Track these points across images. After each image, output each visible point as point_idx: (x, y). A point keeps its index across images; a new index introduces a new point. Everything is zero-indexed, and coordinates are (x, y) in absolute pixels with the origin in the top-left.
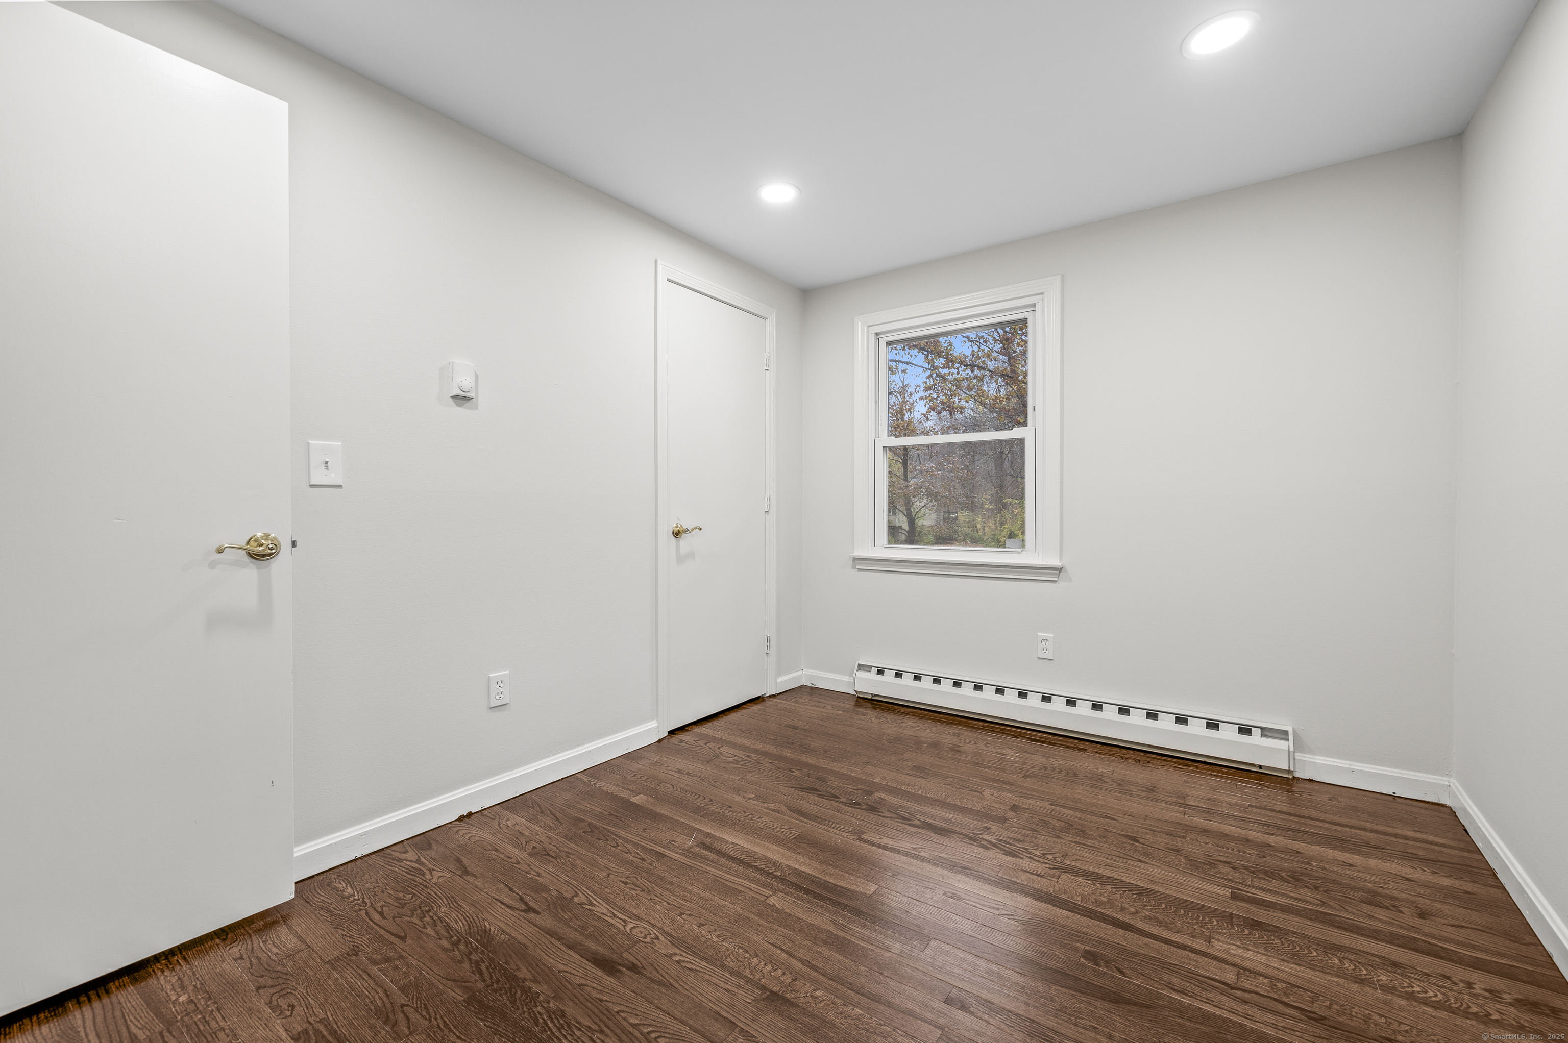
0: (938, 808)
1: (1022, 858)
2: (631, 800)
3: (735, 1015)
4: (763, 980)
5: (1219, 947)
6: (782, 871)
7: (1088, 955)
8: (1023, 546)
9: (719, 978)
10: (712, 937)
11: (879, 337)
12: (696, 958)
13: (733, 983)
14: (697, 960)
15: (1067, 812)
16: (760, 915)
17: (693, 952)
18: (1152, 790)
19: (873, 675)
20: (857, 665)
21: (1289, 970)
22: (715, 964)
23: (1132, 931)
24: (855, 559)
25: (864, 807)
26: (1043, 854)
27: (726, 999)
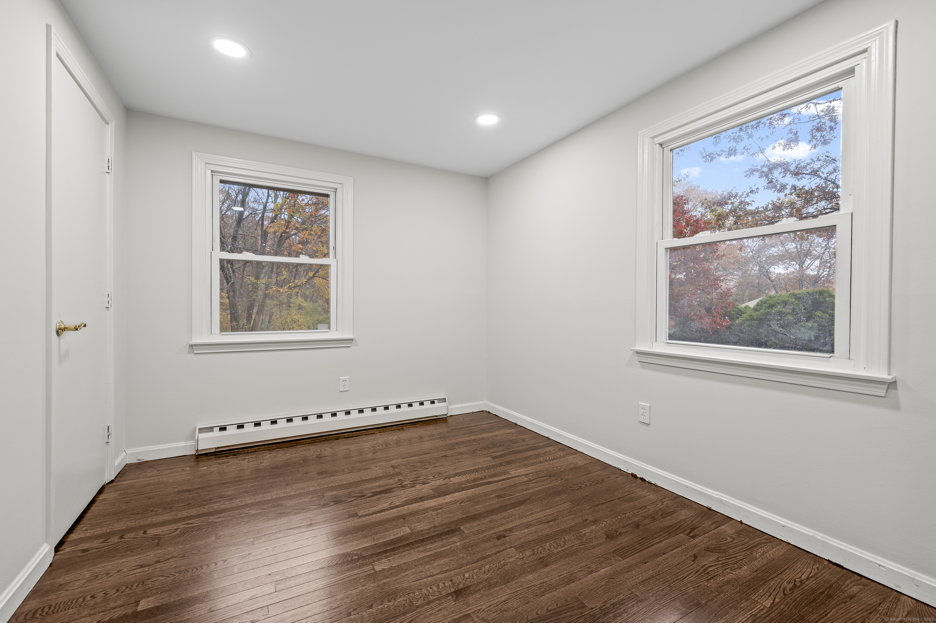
0: (367, 484)
1: (431, 482)
2: (138, 610)
3: (460, 612)
4: (442, 593)
5: (513, 473)
6: (356, 555)
7: (498, 497)
8: (329, 328)
9: (427, 611)
10: (387, 605)
11: (213, 174)
12: (401, 617)
13: (436, 606)
14: (403, 618)
15: (413, 458)
16: (387, 577)
17: (393, 617)
18: (421, 438)
19: (216, 433)
20: (197, 430)
21: (530, 469)
22: (413, 610)
23: (494, 483)
24: (191, 346)
25: (332, 503)
26: (433, 477)
27: (446, 613)
